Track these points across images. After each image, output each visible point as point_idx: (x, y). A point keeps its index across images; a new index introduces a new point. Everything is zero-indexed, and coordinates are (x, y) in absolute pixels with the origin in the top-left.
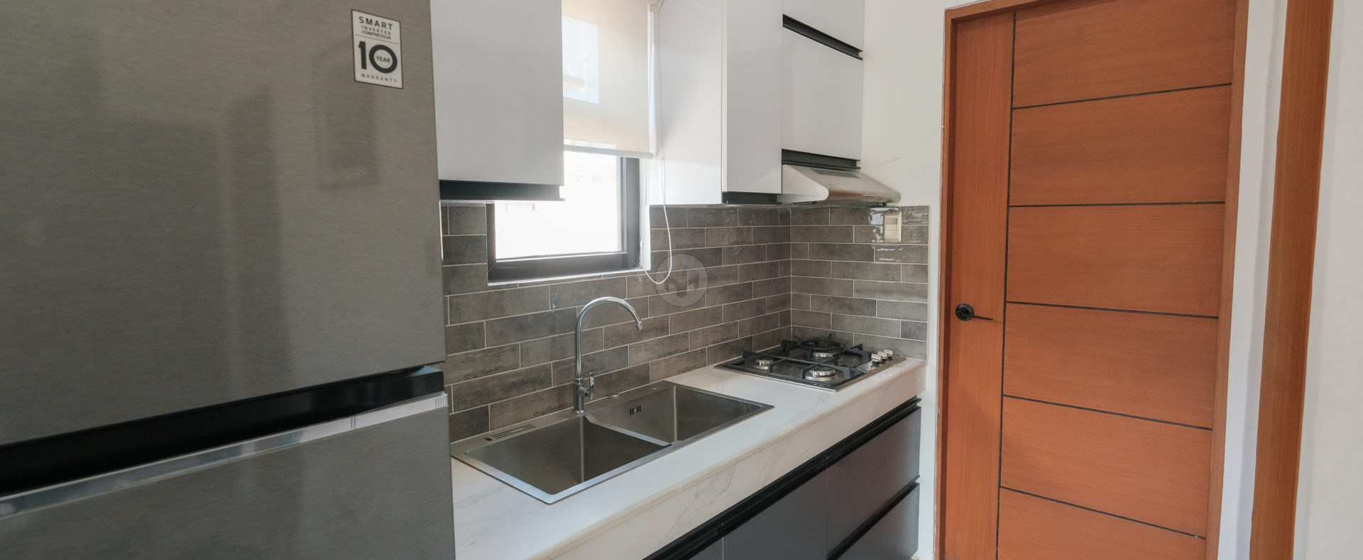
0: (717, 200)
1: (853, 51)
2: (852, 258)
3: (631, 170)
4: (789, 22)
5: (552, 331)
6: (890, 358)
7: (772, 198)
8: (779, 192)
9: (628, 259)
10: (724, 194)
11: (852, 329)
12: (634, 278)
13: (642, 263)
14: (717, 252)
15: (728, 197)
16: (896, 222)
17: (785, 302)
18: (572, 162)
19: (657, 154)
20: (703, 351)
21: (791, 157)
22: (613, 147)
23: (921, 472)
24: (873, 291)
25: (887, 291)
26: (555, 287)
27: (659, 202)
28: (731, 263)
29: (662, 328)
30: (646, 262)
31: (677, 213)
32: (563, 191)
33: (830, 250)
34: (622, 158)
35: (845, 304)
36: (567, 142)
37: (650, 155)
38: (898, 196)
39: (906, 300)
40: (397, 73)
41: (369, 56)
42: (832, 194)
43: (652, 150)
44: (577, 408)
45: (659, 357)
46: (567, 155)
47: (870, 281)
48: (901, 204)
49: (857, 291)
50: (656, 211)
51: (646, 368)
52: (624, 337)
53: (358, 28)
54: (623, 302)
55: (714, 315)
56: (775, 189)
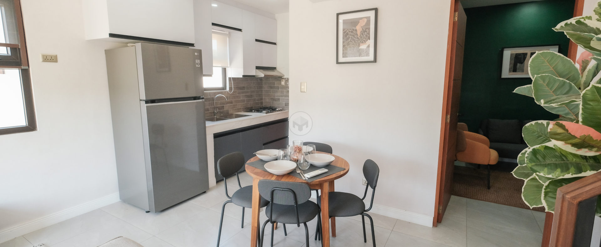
0: (242, 77)
1: (275, 44)
2: (275, 89)
3: (224, 70)
4: (257, 40)
5: (209, 101)
6: (281, 110)
7: (254, 76)
8: (255, 75)
9: (224, 88)
10: (243, 75)
11: (275, 104)
12: (225, 92)
13: (227, 89)
14: (244, 87)
15: (243, 76)
16: (283, 81)
17: (262, 99)
18: (214, 69)
19: (230, 67)
20: (241, 108)
21: (258, 68)
22: (220, 65)
23: (289, 135)
24: (279, 96)
25: (282, 96)
26: (210, 93)
27: (230, 77)
28: (247, 90)
29: (232, 103)
30: (228, 89)
31: (234, 79)
32: (213, 75)
33: (271, 88)
34: (222, 68)
35: (274, 100)
36: (214, 65)
37: (228, 67)
38: (284, 76)
39: (285, 98)
40: (199, 65)
41: (197, 64)
42: (265, 75)
43: (229, 66)
44: (214, 115)
45: (231, 108)
46: (213, 68)
47: (279, 94)
48: (284, 77)
49: (276, 96)
50: (230, 78)
51: (228, 111)
52: (224, 104)
53: (196, 61)
54: (223, 96)
55: (243, 101)
56: (254, 74)
